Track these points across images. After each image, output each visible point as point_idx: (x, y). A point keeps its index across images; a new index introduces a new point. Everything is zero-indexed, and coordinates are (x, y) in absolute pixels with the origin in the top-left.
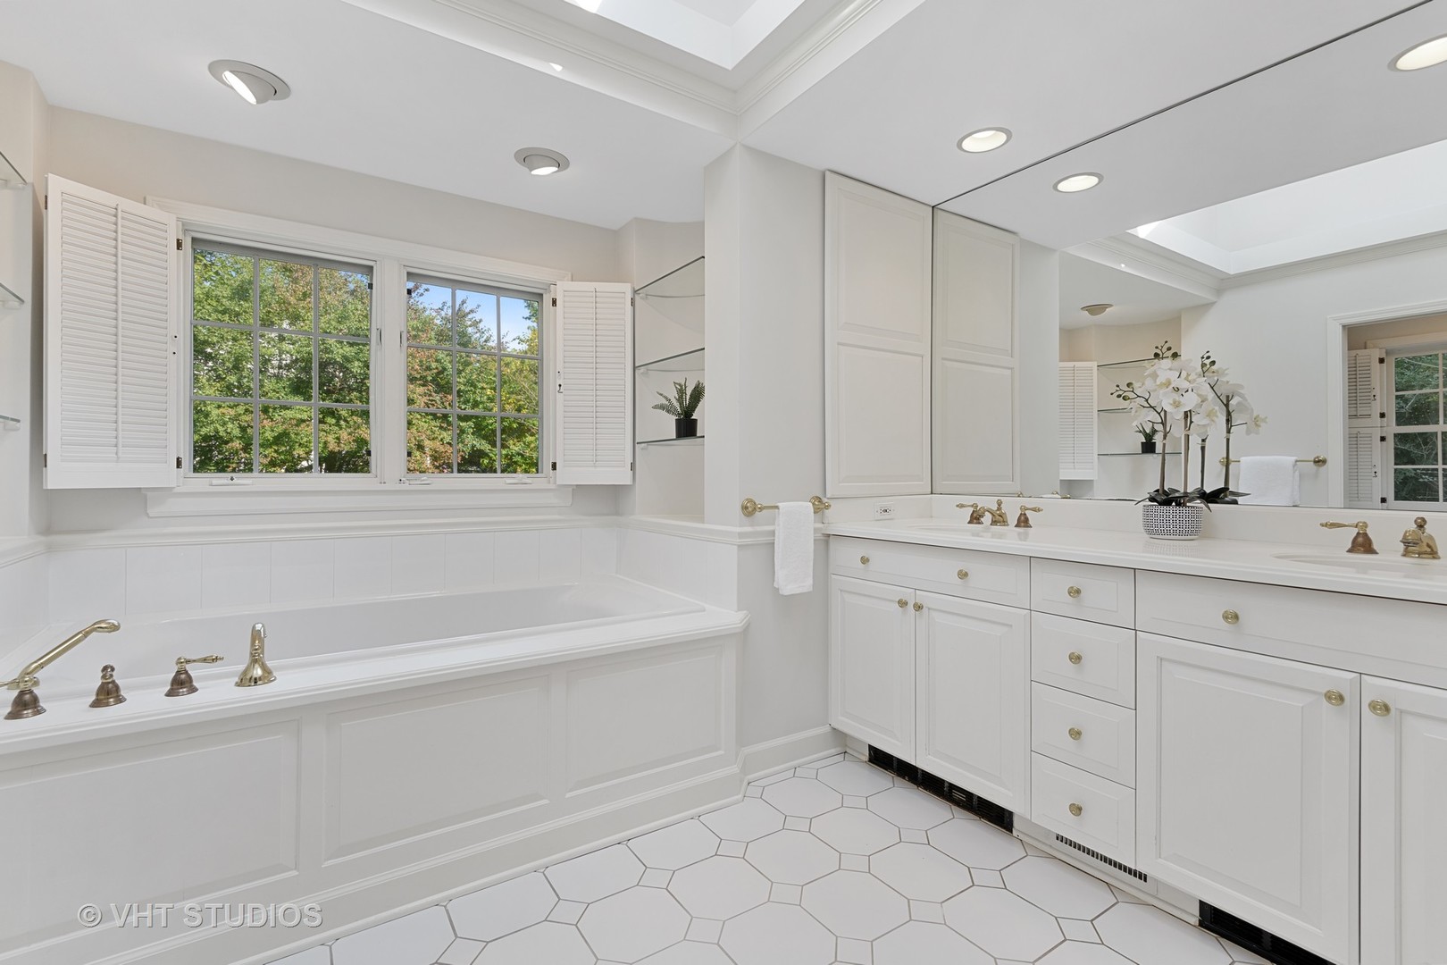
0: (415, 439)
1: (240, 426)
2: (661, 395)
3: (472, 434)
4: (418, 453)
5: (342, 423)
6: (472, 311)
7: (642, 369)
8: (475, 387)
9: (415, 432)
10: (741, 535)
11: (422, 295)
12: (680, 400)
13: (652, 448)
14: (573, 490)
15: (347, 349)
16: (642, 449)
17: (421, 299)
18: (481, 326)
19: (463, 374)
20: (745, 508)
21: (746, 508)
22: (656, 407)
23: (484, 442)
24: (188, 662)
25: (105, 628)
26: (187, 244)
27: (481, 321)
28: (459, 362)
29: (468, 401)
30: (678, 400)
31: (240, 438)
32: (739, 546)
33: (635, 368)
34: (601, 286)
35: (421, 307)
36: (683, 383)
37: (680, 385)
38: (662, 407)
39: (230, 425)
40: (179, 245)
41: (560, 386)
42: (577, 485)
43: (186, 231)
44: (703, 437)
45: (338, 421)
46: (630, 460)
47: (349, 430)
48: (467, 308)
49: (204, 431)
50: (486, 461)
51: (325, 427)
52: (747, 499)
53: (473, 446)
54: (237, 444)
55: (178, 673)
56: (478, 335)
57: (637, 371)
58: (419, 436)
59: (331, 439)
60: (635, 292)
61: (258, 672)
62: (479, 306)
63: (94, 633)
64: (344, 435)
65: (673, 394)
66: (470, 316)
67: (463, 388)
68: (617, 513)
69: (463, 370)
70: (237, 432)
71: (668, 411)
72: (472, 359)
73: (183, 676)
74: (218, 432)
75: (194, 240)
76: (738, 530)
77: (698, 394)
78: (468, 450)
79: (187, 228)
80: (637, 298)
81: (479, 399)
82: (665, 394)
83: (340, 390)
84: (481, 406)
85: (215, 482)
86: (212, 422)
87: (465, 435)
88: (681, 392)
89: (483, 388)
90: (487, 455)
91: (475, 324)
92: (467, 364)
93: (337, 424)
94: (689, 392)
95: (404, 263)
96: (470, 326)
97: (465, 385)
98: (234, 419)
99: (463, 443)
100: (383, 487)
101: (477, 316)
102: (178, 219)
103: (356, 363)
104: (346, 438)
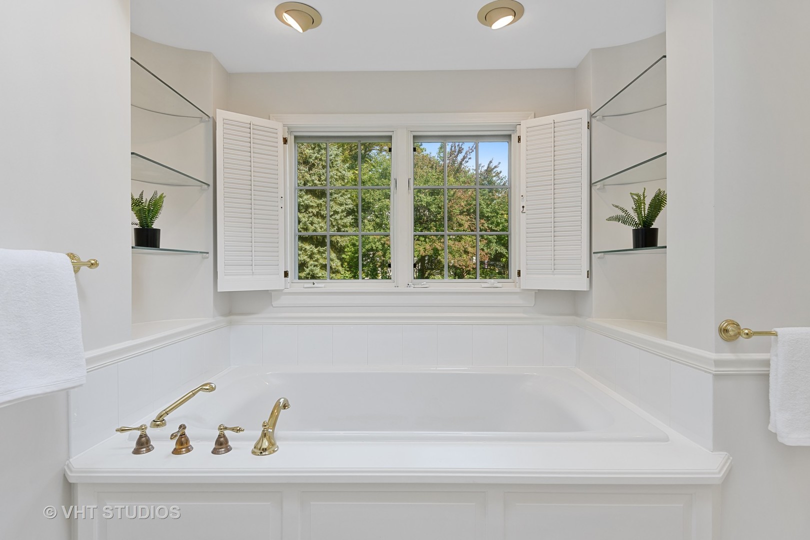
0: (463, 247)
1: (382, 244)
2: (617, 207)
3: (496, 243)
4: (465, 255)
5: (427, 240)
6: (495, 167)
7: (599, 185)
8: (498, 214)
9: (463, 243)
10: (718, 363)
11: (467, 162)
12: (638, 209)
13: (608, 256)
14: (535, 293)
15: (429, 198)
16: (599, 258)
17: (467, 164)
18: (501, 175)
19: (490, 206)
20: (724, 331)
21: (726, 331)
22: (610, 219)
23: (502, 248)
24: (226, 428)
25: (207, 389)
26: (291, 140)
27: (501, 172)
28: (488, 199)
29: (493, 223)
30: (636, 210)
31: (382, 250)
32: (715, 375)
33: (591, 185)
34: (558, 117)
35: (467, 169)
36: (641, 193)
37: (637, 195)
38: (618, 219)
39: (377, 244)
40: (285, 141)
41: (523, 207)
42: (538, 290)
43: (290, 132)
44: (666, 247)
45: (425, 240)
46: (586, 268)
47: (430, 244)
48: (492, 165)
49: (367, 247)
50: (504, 260)
51: (419, 242)
52: (727, 321)
53: (496, 250)
54: (380, 253)
55: (220, 437)
56: (499, 181)
57: (593, 188)
58: (465, 245)
59: (421, 249)
60: (592, 116)
61: (266, 444)
62: (500, 163)
63: (200, 392)
64: (428, 247)
65: (630, 206)
66: (494, 170)
67: (490, 214)
68: (576, 314)
69: (490, 204)
70: (380, 247)
71: (624, 222)
72: (495, 196)
73: (222, 439)
74: (372, 248)
75: (296, 137)
76: (714, 356)
77: (658, 203)
78: (493, 253)
79: (292, 130)
80: (594, 120)
81: (499, 221)
82: (621, 206)
83: (426, 221)
84: (501, 225)
85: (306, 285)
86: (370, 242)
87: (491, 244)
88: (639, 203)
89: (502, 214)
90: (505, 256)
91: (498, 174)
92: (493, 200)
93: (425, 241)
94: (648, 201)
95: (412, 130)
96: (494, 177)
97: (491, 213)
98: (379, 240)
99: (490, 248)
100: (396, 290)
101: (498, 170)
102: (284, 125)
103: (434, 206)
104: (428, 248)
